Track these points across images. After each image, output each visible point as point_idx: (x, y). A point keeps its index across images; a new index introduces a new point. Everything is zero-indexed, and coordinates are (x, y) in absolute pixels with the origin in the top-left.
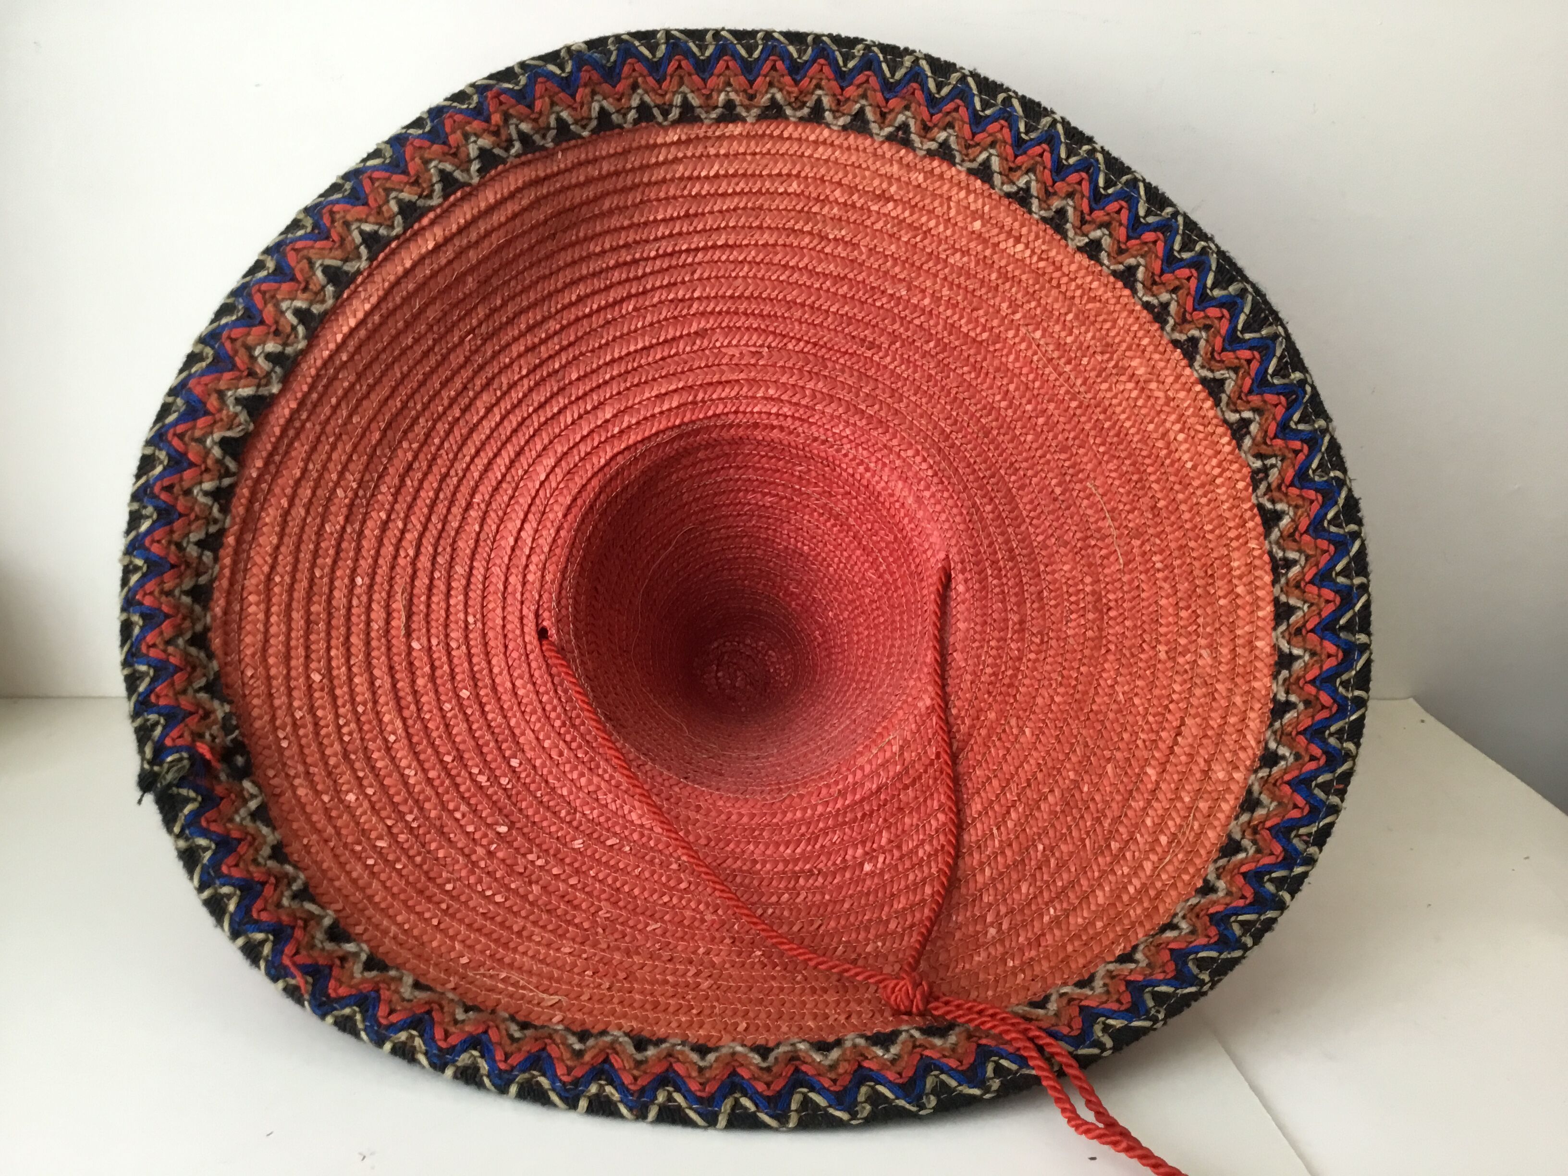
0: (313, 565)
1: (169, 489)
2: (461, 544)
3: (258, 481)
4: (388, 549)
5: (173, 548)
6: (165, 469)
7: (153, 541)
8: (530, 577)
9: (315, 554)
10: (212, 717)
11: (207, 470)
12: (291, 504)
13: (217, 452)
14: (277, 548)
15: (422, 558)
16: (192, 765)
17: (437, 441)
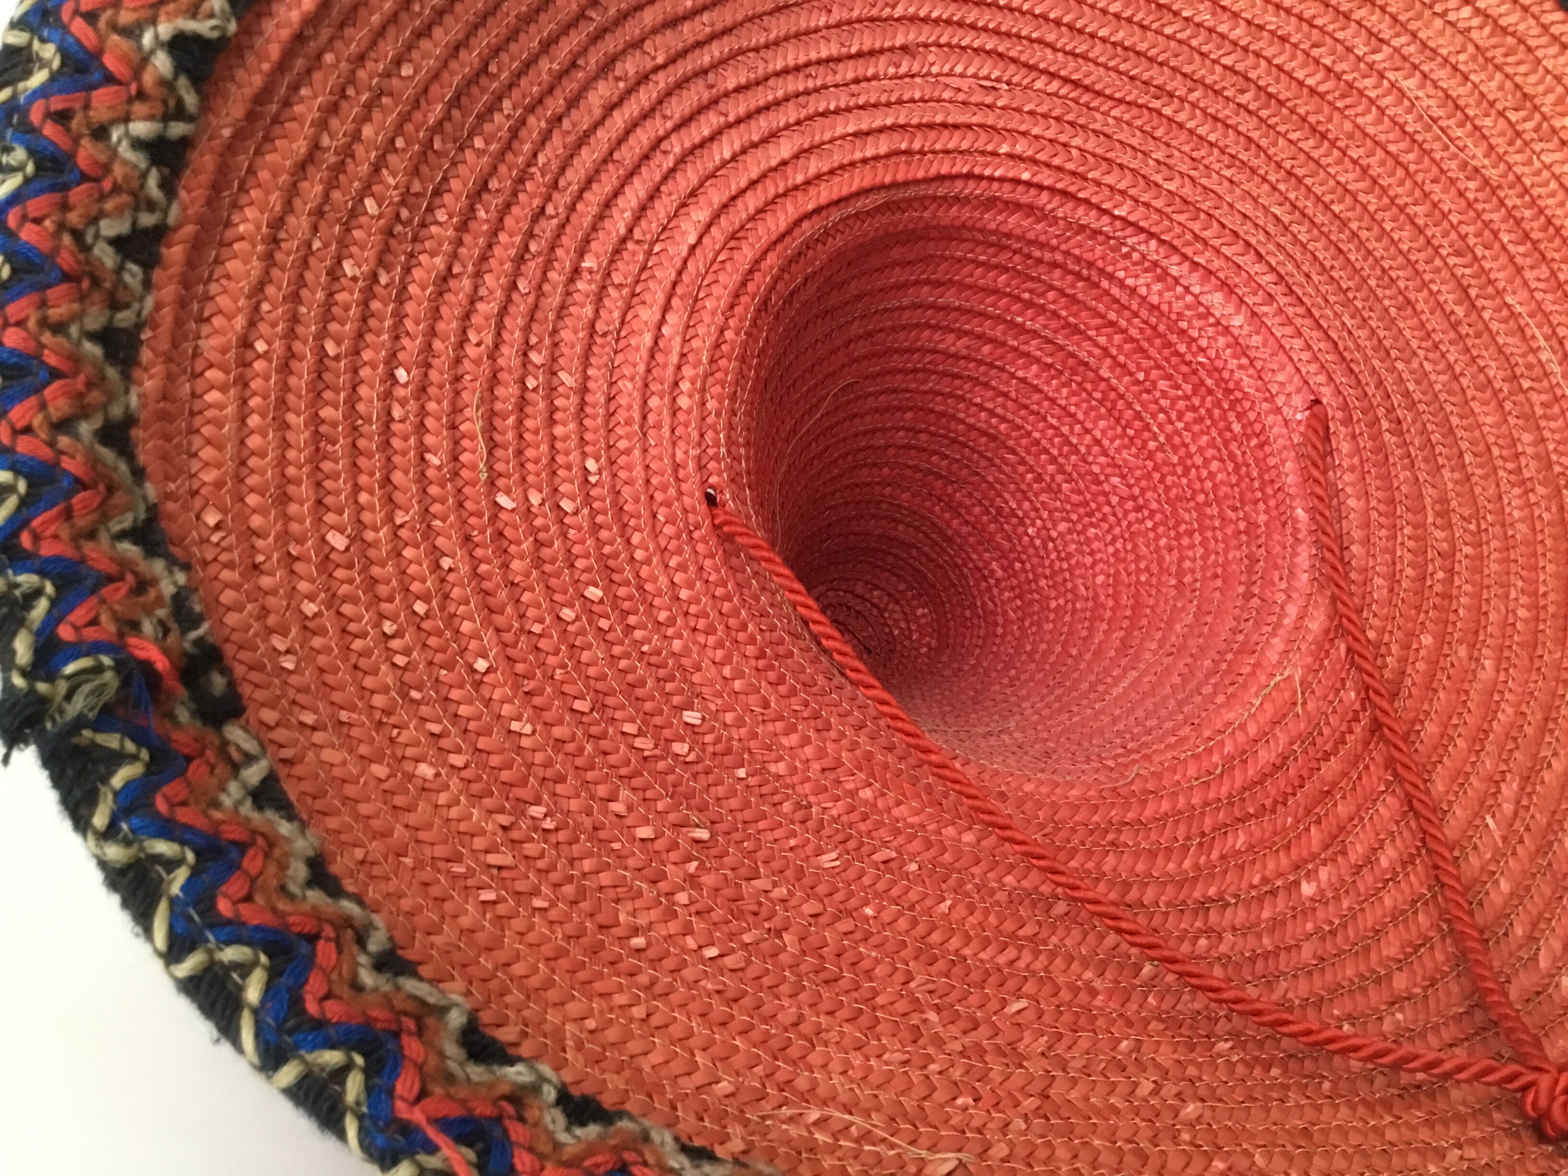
0: (322, 334)
1: (63, 117)
2: (565, 335)
3: (231, 148)
4: (449, 326)
5: (67, 239)
6: (53, 77)
7: (24, 218)
8: (683, 402)
9: (327, 314)
10: (152, 594)
11: (141, 95)
12: (288, 206)
13: (162, 63)
14: (259, 288)
15: (505, 350)
16: (125, 683)
17: (527, 147)
